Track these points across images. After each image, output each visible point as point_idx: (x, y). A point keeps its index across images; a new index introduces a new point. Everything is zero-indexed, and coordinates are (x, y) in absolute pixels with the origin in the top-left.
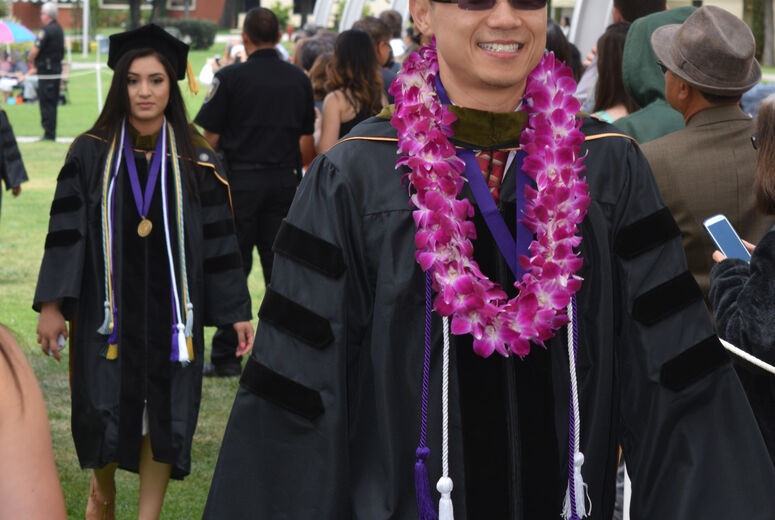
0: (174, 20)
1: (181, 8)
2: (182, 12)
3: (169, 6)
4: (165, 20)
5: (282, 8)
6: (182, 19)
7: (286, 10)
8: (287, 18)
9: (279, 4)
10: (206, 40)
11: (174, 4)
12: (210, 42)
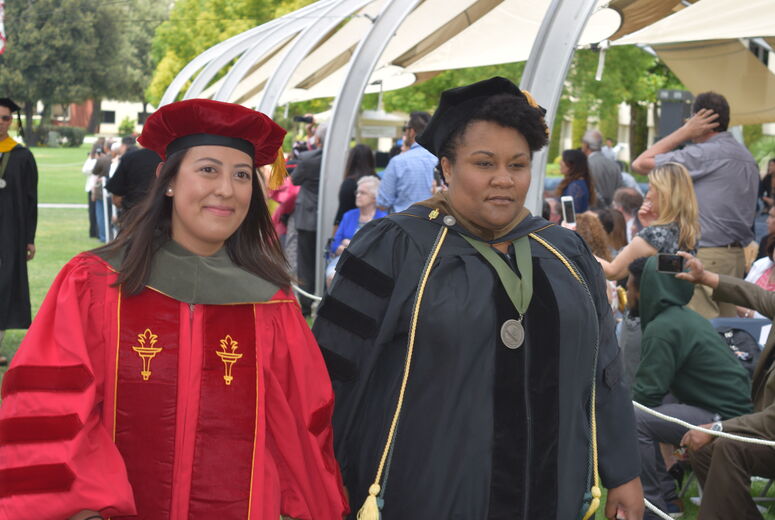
0: (55, 127)
1: (60, 119)
2: (60, 122)
3: (52, 117)
4: (50, 126)
5: (131, 120)
6: (61, 125)
7: (133, 122)
8: (133, 127)
9: (128, 118)
10: (77, 141)
11: (56, 116)
12: (81, 142)
